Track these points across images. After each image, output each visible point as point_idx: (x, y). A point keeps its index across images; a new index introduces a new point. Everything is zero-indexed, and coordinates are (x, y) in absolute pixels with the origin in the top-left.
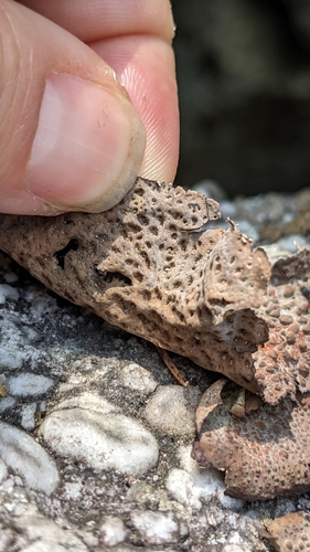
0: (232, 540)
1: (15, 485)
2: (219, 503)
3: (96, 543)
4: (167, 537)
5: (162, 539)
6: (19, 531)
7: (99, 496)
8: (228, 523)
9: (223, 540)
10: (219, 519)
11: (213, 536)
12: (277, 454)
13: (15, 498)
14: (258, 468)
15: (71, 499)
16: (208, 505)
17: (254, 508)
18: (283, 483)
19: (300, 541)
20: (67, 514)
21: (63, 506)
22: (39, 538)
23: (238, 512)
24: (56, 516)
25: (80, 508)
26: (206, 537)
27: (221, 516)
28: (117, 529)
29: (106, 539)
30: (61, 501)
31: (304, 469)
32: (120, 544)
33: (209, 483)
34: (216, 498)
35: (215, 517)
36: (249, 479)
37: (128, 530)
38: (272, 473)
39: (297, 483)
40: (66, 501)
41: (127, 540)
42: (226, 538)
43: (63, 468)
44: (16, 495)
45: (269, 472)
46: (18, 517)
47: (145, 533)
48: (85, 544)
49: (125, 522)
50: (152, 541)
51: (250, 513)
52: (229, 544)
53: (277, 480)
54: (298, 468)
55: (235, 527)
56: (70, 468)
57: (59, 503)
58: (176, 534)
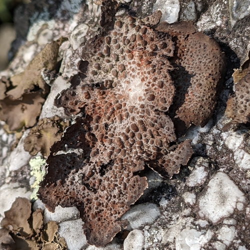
0: (224, 138)
1: (148, 230)
2: (205, 133)
3: (191, 210)
4: (205, 174)
5: (205, 177)
6: (167, 245)
7: (172, 191)
8: (216, 134)
9: (222, 143)
10: (212, 139)
11: (217, 147)
12: (197, 89)
13: (153, 235)
14: (198, 106)
15: (167, 205)
16: (203, 139)
17: (217, 114)
18: (212, 95)
19: (242, 105)
20: (173, 211)
21: (168, 211)
22: (175, 238)
23: (214, 125)
24: (171, 218)
25: (173, 203)
26: (216, 150)
27: (211, 136)
28: (190, 196)
29: (191, 204)
30: (166, 210)
31: (210, 79)
32: (197, 199)
33: (193, 134)
34: (201, 134)
35: (210, 140)
36: (201, 113)
37: (193, 191)
38: (204, 99)
39: (215, 86)
40: (167, 208)
41: (196, 194)
42: (222, 140)
43: (152, 199)
44: (152, 233)
45: (203, 100)
46: (161, 240)
47: (198, 184)
48: (188, 216)
49: (188, 191)
50: (203, 182)
51: (218, 118)
52: (225, 141)
53: (209, 97)
54: (208, 82)
55: (220, 132)
56: (153, 197)
57: (166, 212)
58: (206, 169)
